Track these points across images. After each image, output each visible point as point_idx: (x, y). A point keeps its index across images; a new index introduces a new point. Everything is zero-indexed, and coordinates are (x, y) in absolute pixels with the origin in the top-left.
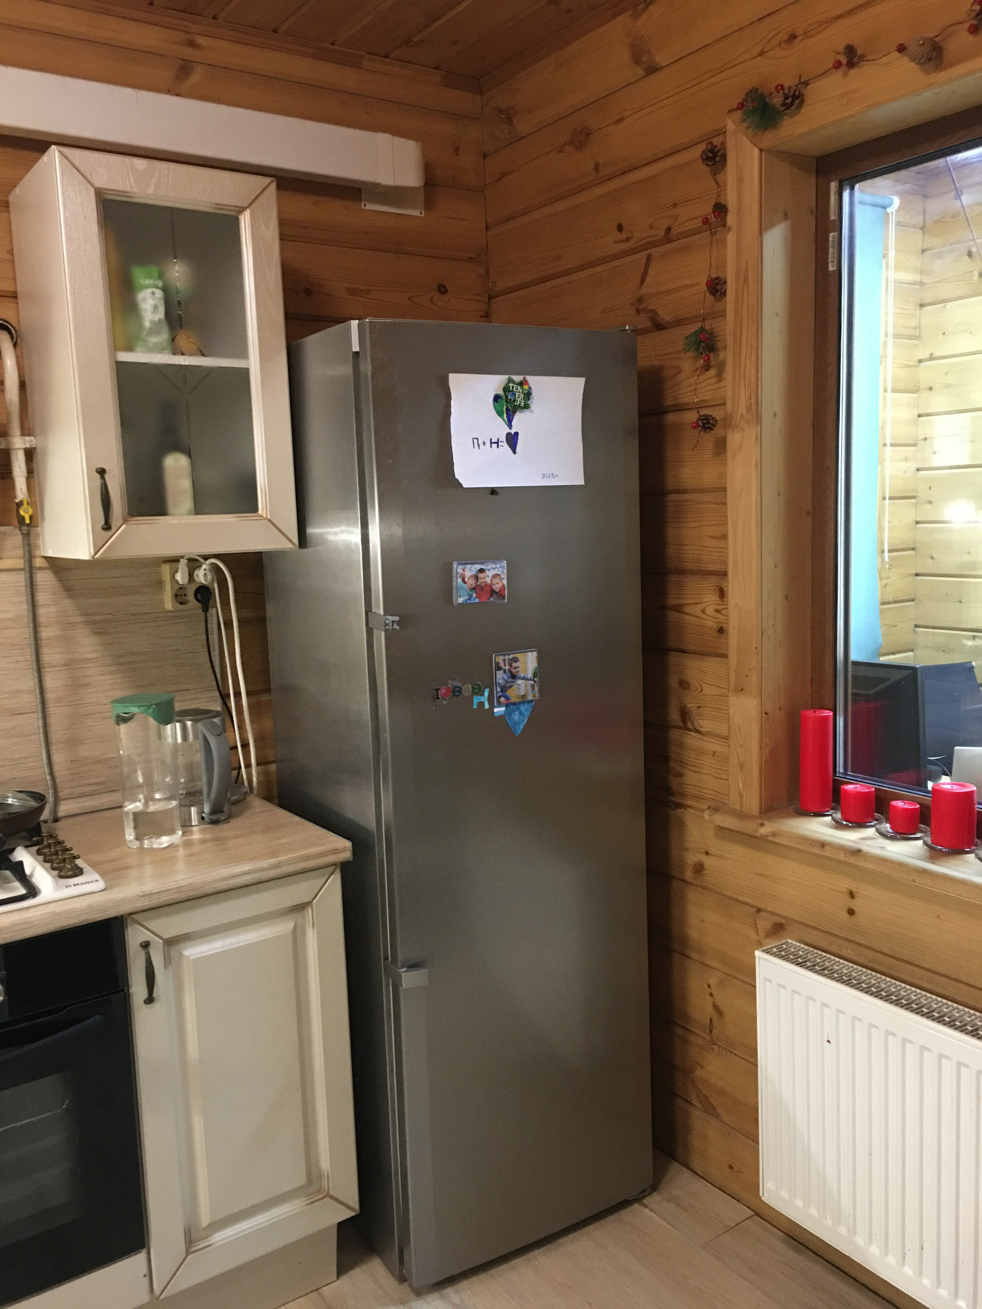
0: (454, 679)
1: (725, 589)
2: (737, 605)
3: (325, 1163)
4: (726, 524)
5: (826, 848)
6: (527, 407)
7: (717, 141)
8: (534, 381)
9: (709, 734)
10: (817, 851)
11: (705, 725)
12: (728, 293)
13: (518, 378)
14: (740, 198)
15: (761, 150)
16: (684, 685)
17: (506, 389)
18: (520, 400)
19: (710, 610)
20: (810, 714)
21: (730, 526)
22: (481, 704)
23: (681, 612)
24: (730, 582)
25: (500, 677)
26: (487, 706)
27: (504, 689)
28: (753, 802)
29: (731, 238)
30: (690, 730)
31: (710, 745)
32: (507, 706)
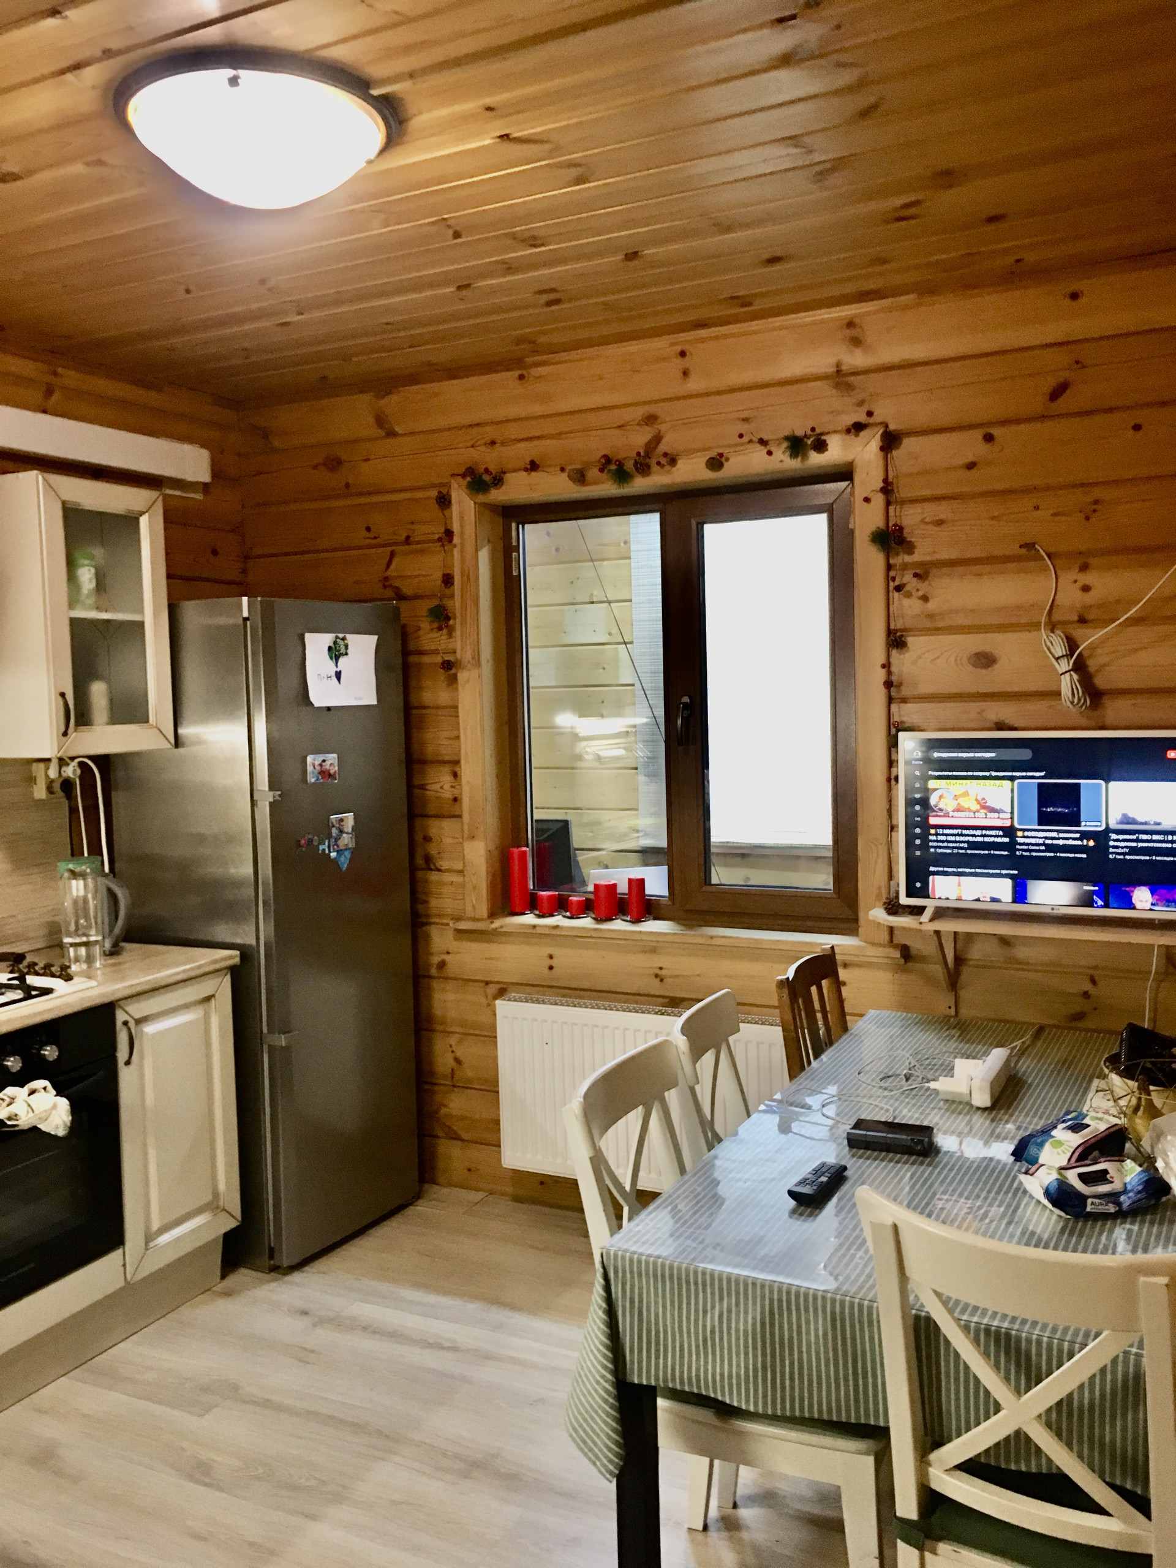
0: (309, 833)
1: (459, 772)
2: (468, 782)
3: (222, 1187)
4: (458, 729)
5: (537, 928)
6: (346, 654)
7: (444, 491)
8: (351, 638)
9: (447, 871)
10: (531, 931)
11: (444, 864)
12: (455, 584)
13: (341, 636)
14: (462, 526)
15: (475, 503)
16: (428, 839)
17: (335, 643)
18: (343, 651)
19: (447, 787)
20: (515, 850)
21: (462, 730)
22: (324, 850)
23: (426, 789)
24: (463, 766)
25: (334, 832)
26: (327, 852)
27: (336, 840)
28: (484, 912)
29: (456, 552)
30: (431, 870)
31: (447, 877)
32: (338, 852)
